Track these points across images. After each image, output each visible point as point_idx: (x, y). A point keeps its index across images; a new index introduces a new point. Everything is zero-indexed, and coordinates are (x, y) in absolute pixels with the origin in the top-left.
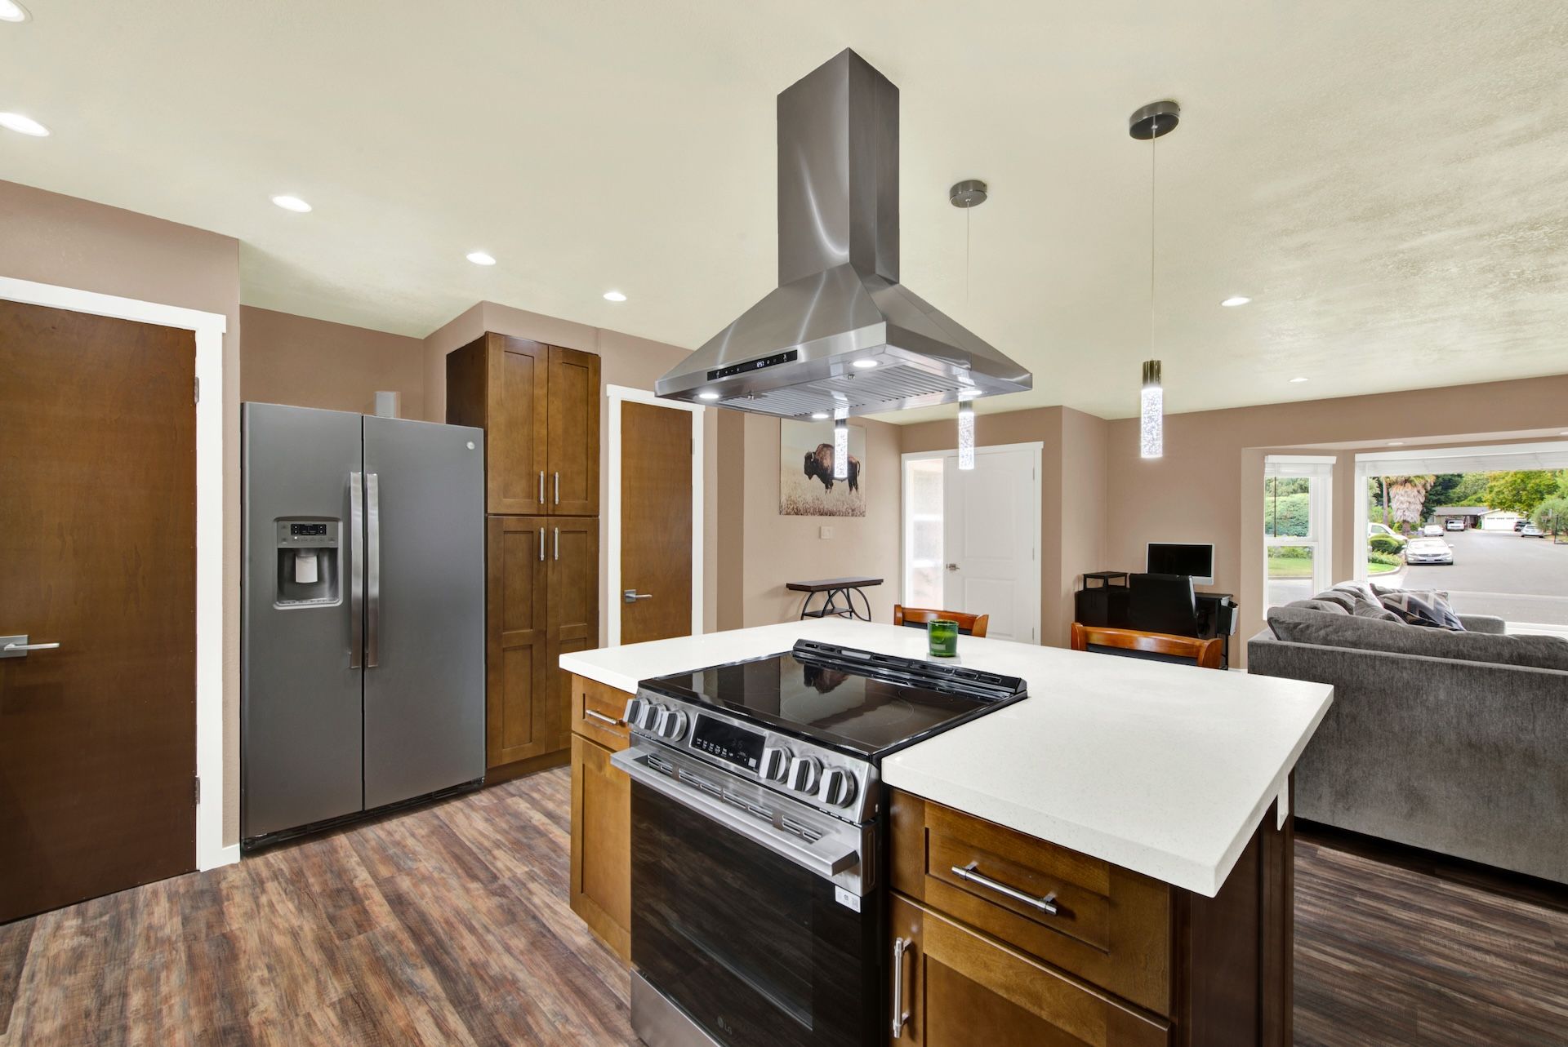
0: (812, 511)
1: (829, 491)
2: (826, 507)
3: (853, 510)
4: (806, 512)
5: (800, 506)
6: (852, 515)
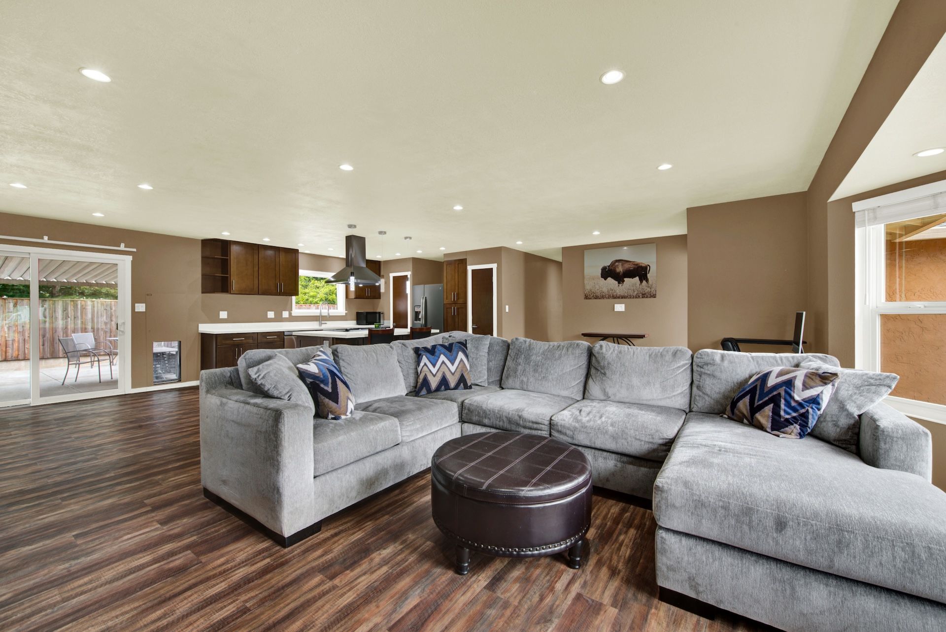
0: (607, 296)
1: (620, 285)
2: (619, 293)
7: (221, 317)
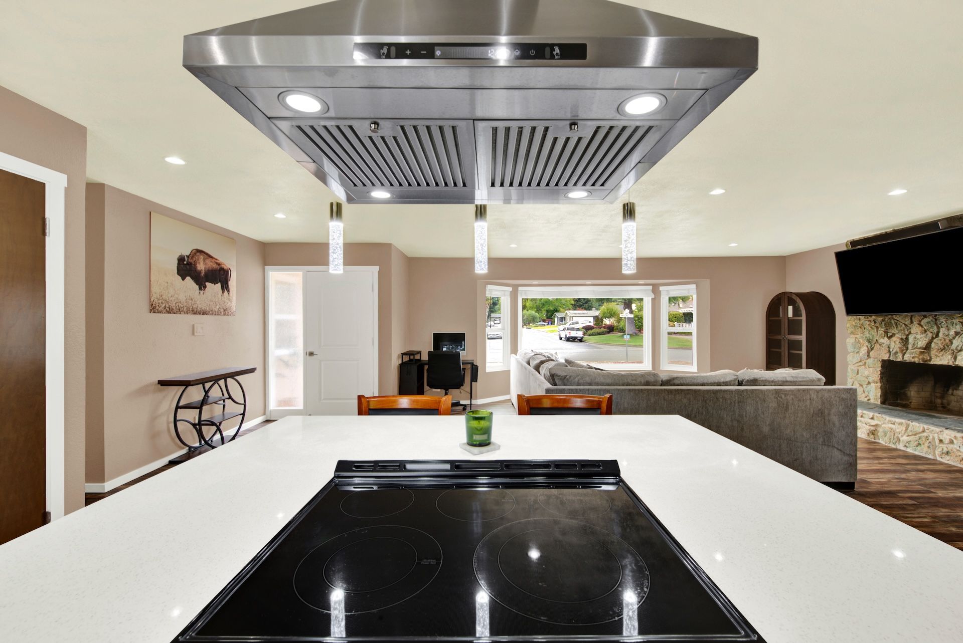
0: (185, 309)
1: (202, 292)
2: (200, 306)
3: (225, 310)
4: (179, 311)
5: (173, 305)
6: (224, 315)
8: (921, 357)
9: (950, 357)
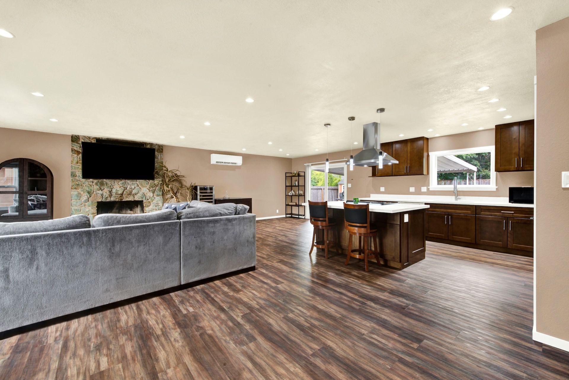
7: (381, 191)
8: (120, 198)
9: (132, 197)
